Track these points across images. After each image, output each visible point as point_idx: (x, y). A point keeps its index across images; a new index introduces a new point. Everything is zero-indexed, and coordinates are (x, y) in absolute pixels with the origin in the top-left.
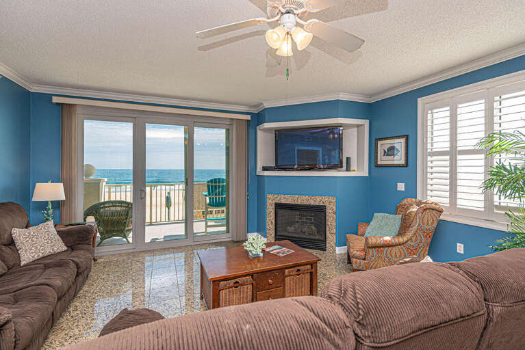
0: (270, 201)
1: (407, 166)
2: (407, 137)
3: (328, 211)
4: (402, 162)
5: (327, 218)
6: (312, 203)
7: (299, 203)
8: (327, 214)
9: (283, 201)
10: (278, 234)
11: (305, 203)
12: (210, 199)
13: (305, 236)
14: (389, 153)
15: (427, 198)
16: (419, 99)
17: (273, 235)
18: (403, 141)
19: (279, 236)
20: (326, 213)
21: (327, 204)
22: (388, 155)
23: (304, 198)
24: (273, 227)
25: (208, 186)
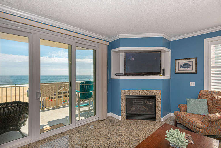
0: (123, 94)
1: (197, 73)
2: (196, 58)
3: (157, 98)
4: (194, 71)
5: (157, 102)
6: (148, 94)
7: (140, 94)
8: (157, 100)
9: (131, 94)
10: (127, 113)
11: (144, 94)
12: (81, 94)
13: (142, 113)
14: (184, 67)
15: (211, 89)
16: (204, 39)
17: (125, 114)
18: (194, 60)
19: (128, 114)
20: (155, 99)
21: (156, 94)
22: (183, 68)
23: (143, 91)
24: (124, 109)
25: (81, 86)
